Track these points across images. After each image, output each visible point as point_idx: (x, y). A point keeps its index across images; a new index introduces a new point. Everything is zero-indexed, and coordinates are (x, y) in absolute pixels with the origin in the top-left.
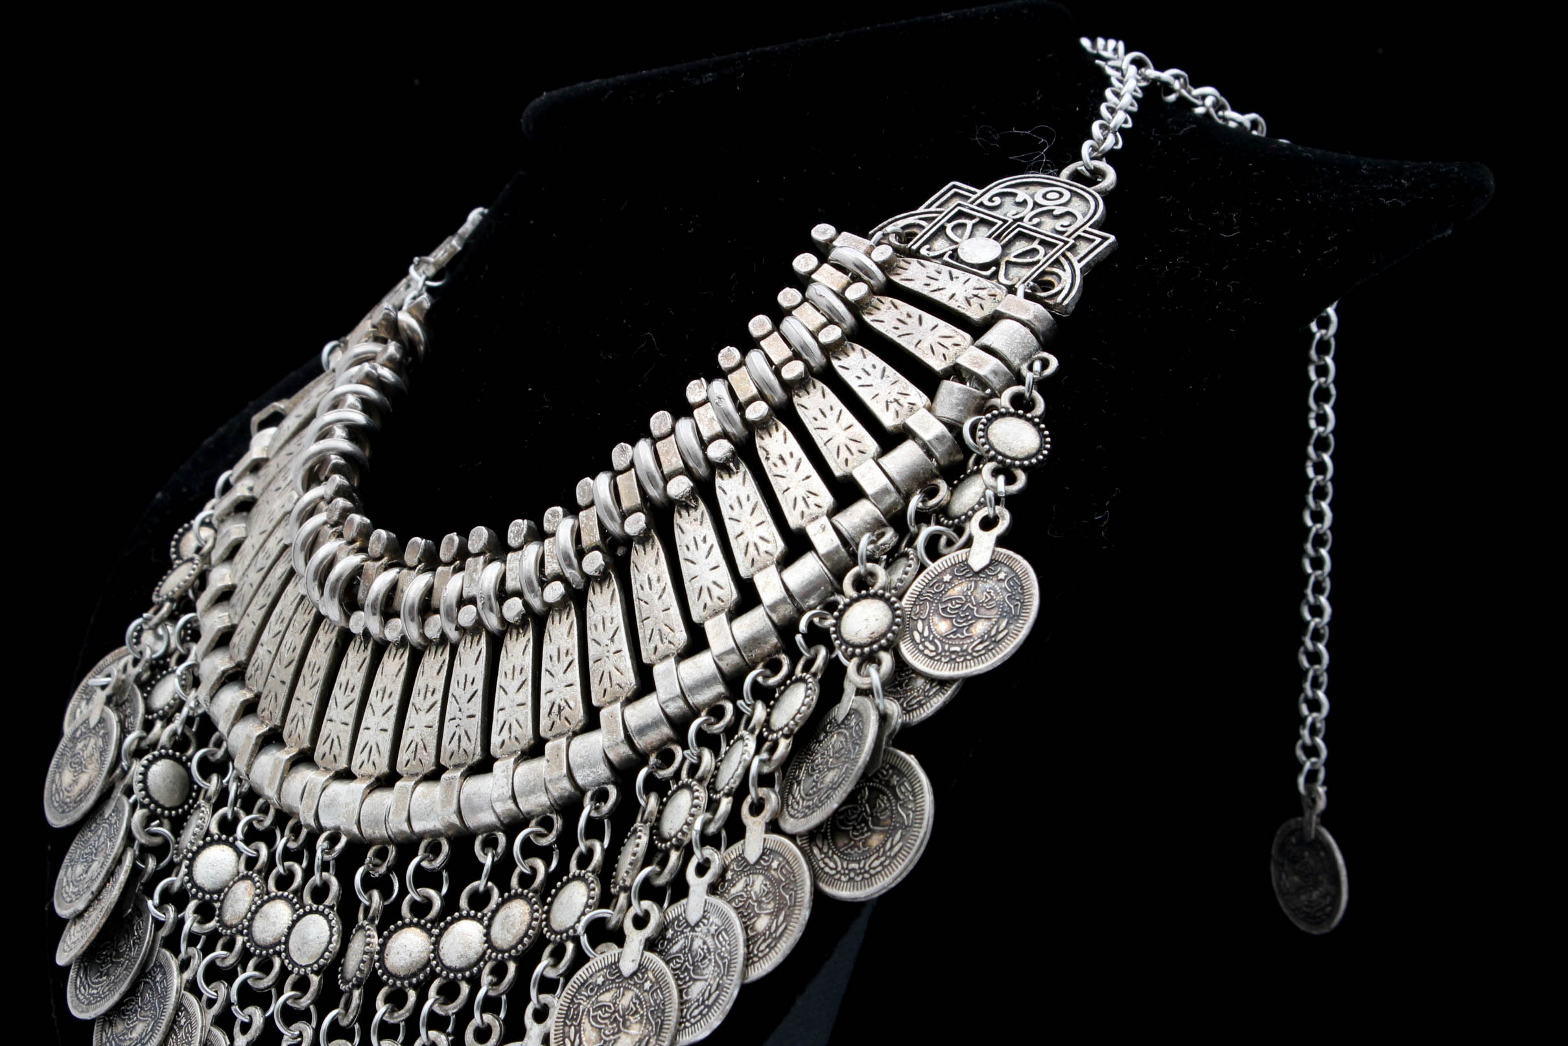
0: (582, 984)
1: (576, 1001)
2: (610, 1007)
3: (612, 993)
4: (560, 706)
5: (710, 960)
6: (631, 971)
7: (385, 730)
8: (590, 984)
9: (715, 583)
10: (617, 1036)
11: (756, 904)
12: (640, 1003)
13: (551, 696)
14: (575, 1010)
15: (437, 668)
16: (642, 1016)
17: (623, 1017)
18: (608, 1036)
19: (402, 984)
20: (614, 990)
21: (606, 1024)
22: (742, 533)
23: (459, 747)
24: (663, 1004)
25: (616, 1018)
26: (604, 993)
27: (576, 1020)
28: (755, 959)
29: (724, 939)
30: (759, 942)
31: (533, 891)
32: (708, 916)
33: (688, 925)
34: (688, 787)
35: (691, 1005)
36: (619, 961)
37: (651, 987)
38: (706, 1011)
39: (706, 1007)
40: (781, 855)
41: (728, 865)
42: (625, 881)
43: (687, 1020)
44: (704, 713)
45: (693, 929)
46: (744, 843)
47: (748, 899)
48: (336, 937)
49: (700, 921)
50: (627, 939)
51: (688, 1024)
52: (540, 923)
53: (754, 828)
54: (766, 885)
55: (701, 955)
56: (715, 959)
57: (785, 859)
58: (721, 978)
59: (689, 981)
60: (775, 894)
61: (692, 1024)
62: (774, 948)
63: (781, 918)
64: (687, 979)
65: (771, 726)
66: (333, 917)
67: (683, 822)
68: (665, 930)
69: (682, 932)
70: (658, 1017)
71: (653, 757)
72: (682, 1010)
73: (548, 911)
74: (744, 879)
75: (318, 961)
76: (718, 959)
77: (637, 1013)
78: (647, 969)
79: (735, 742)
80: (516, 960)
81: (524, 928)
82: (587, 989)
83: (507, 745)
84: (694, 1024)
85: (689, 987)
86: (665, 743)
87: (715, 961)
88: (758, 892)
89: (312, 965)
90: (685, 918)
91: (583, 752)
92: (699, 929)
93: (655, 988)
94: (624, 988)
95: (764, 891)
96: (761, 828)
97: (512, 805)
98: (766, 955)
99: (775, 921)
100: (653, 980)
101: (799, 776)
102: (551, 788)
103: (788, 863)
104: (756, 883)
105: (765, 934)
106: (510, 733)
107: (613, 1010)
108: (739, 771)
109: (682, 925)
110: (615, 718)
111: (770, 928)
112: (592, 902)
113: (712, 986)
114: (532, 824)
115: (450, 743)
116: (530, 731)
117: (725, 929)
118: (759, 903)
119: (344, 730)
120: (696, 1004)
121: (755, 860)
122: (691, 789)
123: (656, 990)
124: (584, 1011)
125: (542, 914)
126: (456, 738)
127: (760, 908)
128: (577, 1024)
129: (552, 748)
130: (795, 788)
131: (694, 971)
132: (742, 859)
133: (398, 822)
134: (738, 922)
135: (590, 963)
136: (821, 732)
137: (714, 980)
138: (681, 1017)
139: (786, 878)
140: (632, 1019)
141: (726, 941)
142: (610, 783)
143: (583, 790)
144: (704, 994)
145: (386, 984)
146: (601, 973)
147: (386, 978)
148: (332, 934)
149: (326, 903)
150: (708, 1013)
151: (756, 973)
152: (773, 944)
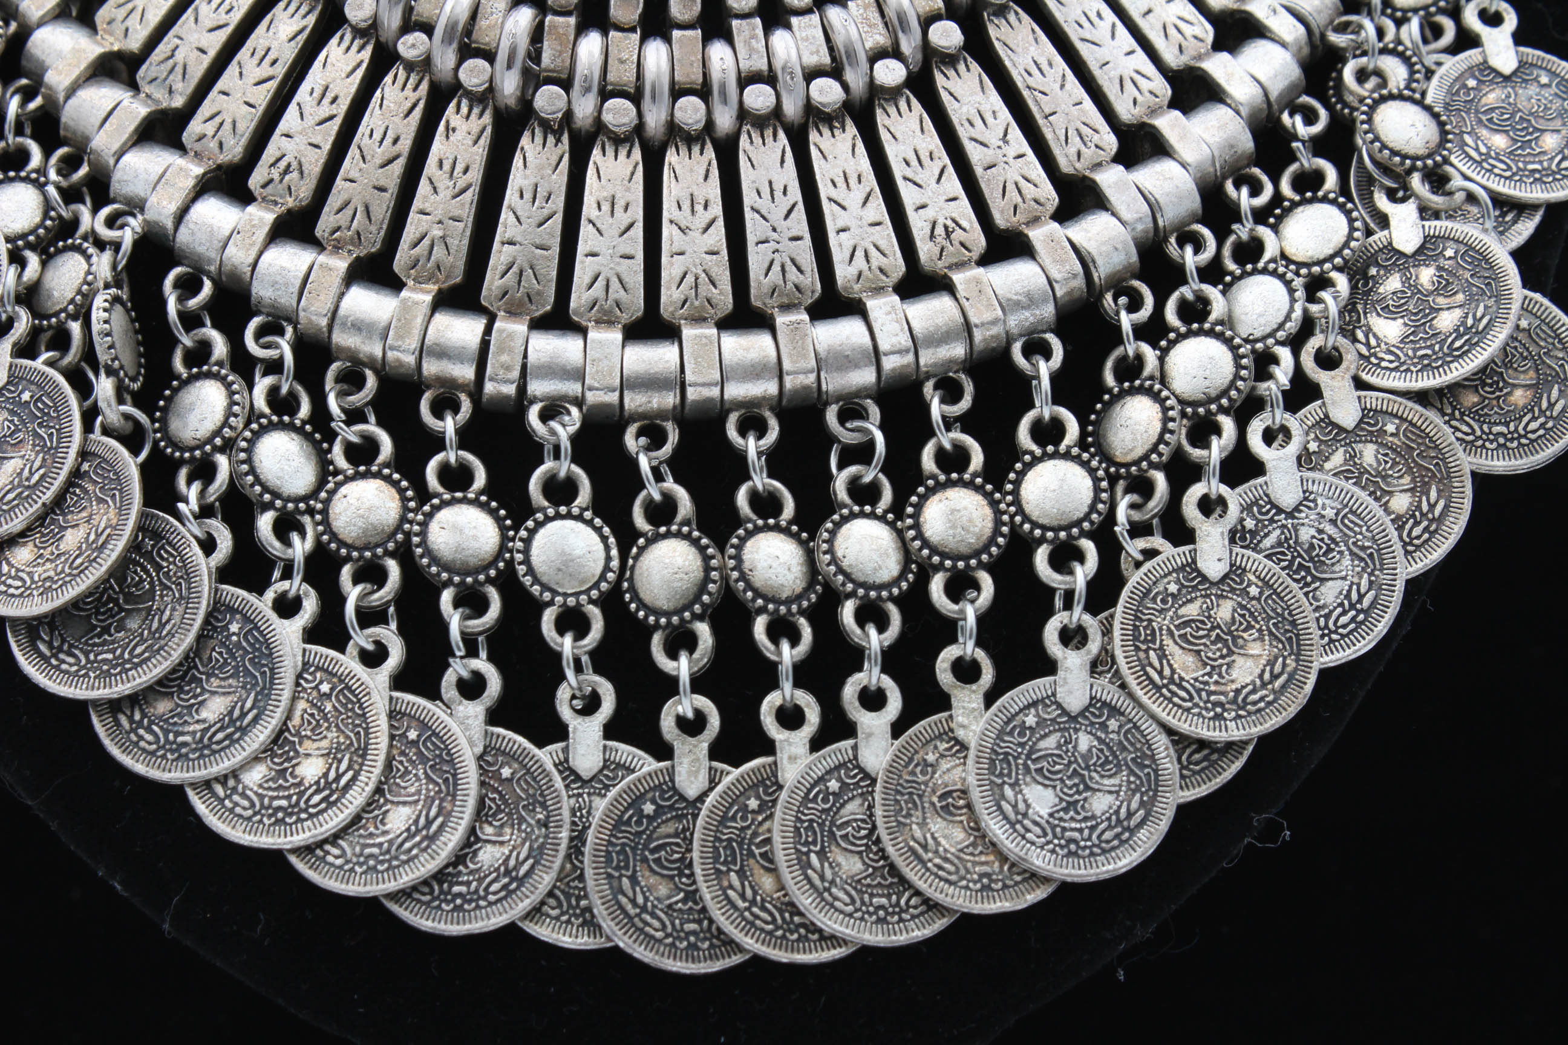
0: (1146, 595)
1: (1143, 617)
2: (1203, 622)
3: (1198, 603)
4: (946, 227)
5: (1341, 553)
6: (1222, 574)
7: (630, 257)
8: (1157, 594)
9: (1138, 72)
10: (1228, 660)
11: (1379, 480)
12: (1251, 614)
13: (929, 213)
14: (1145, 628)
15: (703, 172)
16: (1260, 631)
17: (1230, 633)
18: (1215, 660)
19: (789, 610)
20: (1200, 600)
21: (1205, 645)
22: (1149, 11)
23: (785, 282)
24: (1290, 614)
25: (1218, 635)
26: (1184, 604)
27: (1153, 641)
28: (1410, 548)
29: (1356, 524)
30: (1408, 527)
31: (975, 475)
32: (1312, 497)
33: (1280, 511)
34: (1211, 333)
35: (1331, 612)
36: (1194, 561)
37: (1261, 593)
38: (1361, 617)
39: (1359, 612)
40: (1396, 416)
41: (1307, 434)
42: (1160, 455)
43: (1331, 632)
44: (1173, 240)
45: (1290, 515)
46: (1324, 404)
47: (1361, 474)
48: (614, 552)
49: (1301, 504)
50: (1198, 532)
51: (1334, 636)
52: (1012, 517)
53: (1336, 384)
54: (1386, 455)
55: (1321, 548)
56: (1349, 549)
57: (1406, 420)
58: (1371, 574)
59: (1313, 582)
60: (1407, 464)
61: (1343, 636)
62: (1436, 531)
63: (1433, 494)
64: (1309, 579)
65: (1294, 258)
66: (598, 521)
67: (1231, 377)
68: (1242, 520)
69: (1272, 521)
70: (1287, 631)
71: (1109, 297)
72: (1318, 619)
73: (1017, 502)
74: (1341, 450)
75: (596, 585)
76: (1355, 550)
77: (1249, 627)
78: (1244, 570)
79: (1237, 279)
80: (990, 568)
81: (989, 525)
82: (1154, 600)
83: (868, 279)
84: (1347, 635)
85: (1316, 589)
86: (1125, 280)
87: (1352, 553)
88: (1375, 465)
89: (587, 592)
90: (1270, 502)
91: (1018, 288)
92: (1303, 515)
93: (1267, 593)
94: (1218, 597)
95: (1386, 462)
96: (1349, 384)
97: (910, 358)
98: (1426, 541)
99: (1424, 498)
100: (1260, 584)
101: (1359, 321)
102: (978, 336)
103: (1414, 425)
104: (1365, 454)
105: (1413, 516)
106: (868, 261)
107: (1209, 626)
108: (1298, 313)
109: (1268, 512)
110: (1058, 243)
111: (1419, 507)
112: (1104, 484)
113: (1359, 585)
114: (928, 388)
115: (766, 275)
116: (901, 262)
117: (1351, 512)
118: (1384, 478)
119: (542, 256)
120: (1339, 610)
121: (1353, 425)
122: (1220, 336)
123: (1270, 596)
124: (1161, 629)
125: (1008, 505)
126: (777, 268)
127: (1388, 484)
128: (1157, 646)
129: (968, 282)
130: (1360, 335)
131: (1316, 568)
132: (1328, 425)
133: (704, 385)
134: (1370, 500)
135: (1148, 565)
136: (1368, 267)
137: (1361, 578)
138: (1320, 628)
139: (1419, 444)
140: (1245, 635)
141: (1360, 527)
142: (1052, 331)
143: (1009, 341)
144: (1348, 596)
145: (762, 610)
146: (1170, 578)
147: (760, 602)
148: (607, 548)
149: (576, 503)
150: (1366, 619)
151: (1420, 565)
152: (1433, 527)
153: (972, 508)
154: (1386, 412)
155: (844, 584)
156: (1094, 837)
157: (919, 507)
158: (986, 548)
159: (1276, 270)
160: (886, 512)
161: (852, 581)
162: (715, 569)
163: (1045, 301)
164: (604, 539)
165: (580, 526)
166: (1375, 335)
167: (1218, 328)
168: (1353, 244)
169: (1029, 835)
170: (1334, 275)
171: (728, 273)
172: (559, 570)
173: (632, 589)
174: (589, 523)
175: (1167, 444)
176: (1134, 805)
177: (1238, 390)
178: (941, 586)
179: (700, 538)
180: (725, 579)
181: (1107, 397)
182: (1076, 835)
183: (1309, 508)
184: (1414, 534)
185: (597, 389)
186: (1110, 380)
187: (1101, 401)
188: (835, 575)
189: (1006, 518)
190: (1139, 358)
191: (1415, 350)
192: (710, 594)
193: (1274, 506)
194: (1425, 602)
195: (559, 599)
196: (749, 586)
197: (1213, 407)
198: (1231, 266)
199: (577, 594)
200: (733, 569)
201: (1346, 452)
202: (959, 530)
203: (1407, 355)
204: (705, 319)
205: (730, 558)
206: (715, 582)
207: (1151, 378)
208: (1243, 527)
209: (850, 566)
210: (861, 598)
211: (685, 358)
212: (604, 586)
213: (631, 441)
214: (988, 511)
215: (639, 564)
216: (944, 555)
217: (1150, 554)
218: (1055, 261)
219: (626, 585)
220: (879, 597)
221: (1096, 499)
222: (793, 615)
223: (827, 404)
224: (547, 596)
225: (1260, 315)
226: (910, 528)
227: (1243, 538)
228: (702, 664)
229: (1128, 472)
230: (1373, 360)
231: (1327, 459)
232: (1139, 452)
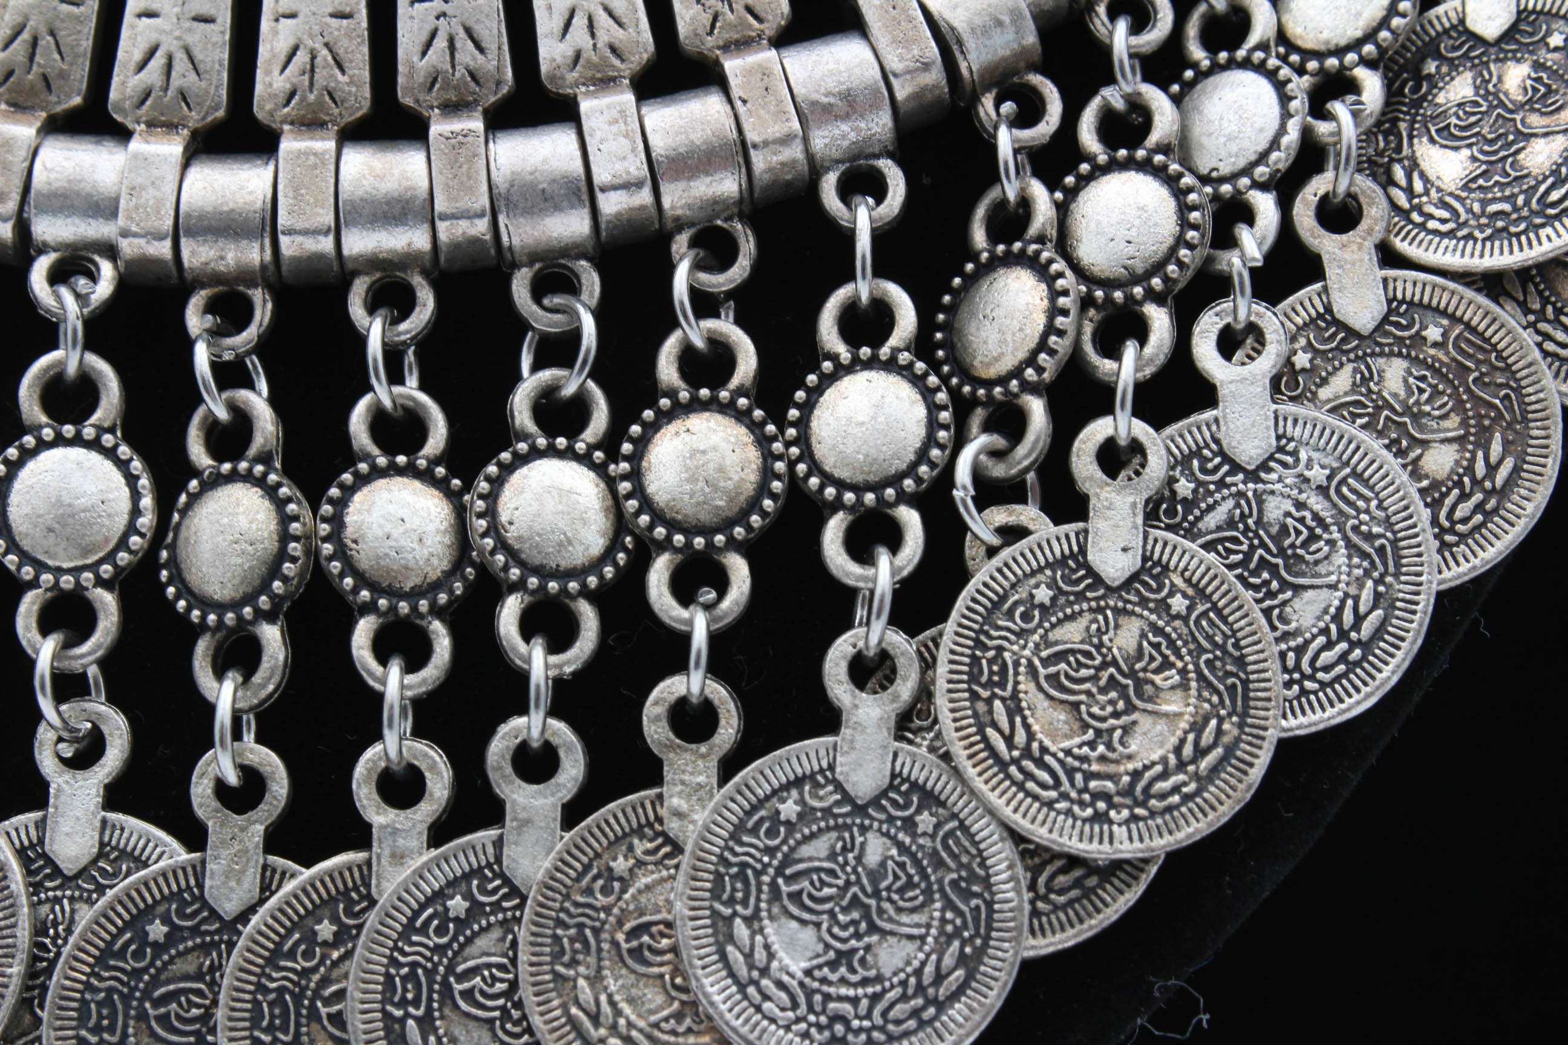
0: (996, 605)
1: (989, 643)
2: (1088, 655)
3: (1083, 621)
5: (1331, 543)
6: (1127, 574)
7: (208, 20)
8: (1016, 604)
10: (1125, 719)
11: (1407, 420)
12: (1171, 643)
14: (990, 662)
16: (1183, 672)
17: (1132, 674)
18: (1103, 719)
19: (414, 608)
20: (1088, 616)
21: (1089, 693)
23: (453, 67)
24: (1236, 645)
25: (1111, 676)
26: (1060, 622)
27: (1002, 685)
28: (1449, 538)
29: (1360, 496)
30: (1449, 501)
31: (740, 392)
32: (1291, 446)
33: (1236, 467)
34: (1146, 167)
35: (1307, 643)
36: (1083, 550)
37: (1190, 609)
38: (1357, 653)
39: (1353, 645)
40: (1444, 313)
41: (1293, 339)
42: (1040, 370)
43: (1304, 676)
44: (1101, 10)
45: (1253, 476)
46: (1325, 289)
47: (1378, 409)
48: (147, 502)
49: (1271, 457)
50: (1093, 502)
51: (1309, 685)
52: (792, 465)
53: (1348, 256)
54: (1423, 378)
55: (1298, 533)
56: (1346, 538)
57: (1460, 320)
58: (1379, 582)
59: (1281, 591)
60: (1455, 395)
61: (1323, 685)
62: (1495, 511)
63: (1496, 448)
64: (1275, 585)
65: (1300, 43)
66: (124, 451)
67: (1170, 241)
68: (1171, 481)
69: (1221, 484)
70: (1229, 674)
71: (988, 102)
72: (1283, 655)
73: (804, 440)
74: (1349, 368)
75: (110, 558)
76: (1355, 539)
77: (1166, 665)
78: (1166, 568)
79: (1202, 75)
80: (749, 550)
81: (752, 476)
82: (1010, 614)
83: (590, 64)
84: (1330, 684)
85: (1284, 603)
86: (1016, 72)
87: (1349, 544)
88: (1402, 394)
89: (94, 567)
90: (1221, 453)
91: (831, 85)
92: (1274, 476)
93: (1200, 608)
94: (1116, 611)
95: (1421, 391)
96: (1368, 257)
97: (645, 196)
98: (1477, 528)
99: (1480, 454)
100: (1190, 591)
101: (1399, 149)
102: (760, 162)
103: (1473, 330)
104: (1388, 375)
105: (1459, 484)
106: (593, 35)
107: (1099, 660)
108: (1292, 136)
109: (1217, 468)
110: (905, 10)
111: (1470, 470)
112: (945, 416)
113: (1356, 599)
114: (680, 243)
115: (424, 54)
116: (647, 36)
117: (1354, 474)
118: (1416, 417)
119: (70, 16)
120: (1321, 640)
121: (1371, 326)
122: (1159, 173)
123: (1205, 614)
124: (1017, 664)
125: (788, 444)
126: (440, 43)
127: (1422, 428)
128: (1007, 694)
129: (748, 72)
130: (1399, 173)
131: (1287, 568)
132: (1329, 324)
133: (305, 232)
134: (1389, 456)
135: (1006, 553)
136: (1423, 60)
137: (1361, 587)
138: (1285, 669)
139: (1478, 362)
140: (1157, 679)
141: (1367, 500)
142: (891, 155)
143: (815, 170)
144: (1337, 618)
145: (369, 608)
146: (1040, 577)
147: (365, 594)
148: (136, 496)
149: (94, 419)
150: (1364, 658)
151: (1465, 567)
152: (1492, 503)
153: (725, 448)
154: (1429, 307)
155: (506, 568)
156: (877, 1013)
157: (642, 444)
158: (742, 517)
159: (1263, 62)
160: (592, 448)
161: (522, 564)
162: (296, 539)
163: (874, 107)
164: (131, 480)
165: (94, 458)
166: (1423, 176)
167: (1159, 158)
168: (1396, 22)
169: (767, 1006)
170: (1361, 73)
171: (365, 50)
172: (50, 530)
173: (173, 562)
174: (110, 453)
175: (1052, 352)
176: (948, 961)
177: (1180, 264)
178: (665, 577)
179: (279, 485)
180: (312, 553)
181: (970, 267)
182: (847, 1008)
183: (1285, 465)
184: (1458, 514)
185: (135, 235)
186: (979, 237)
187: (961, 273)
188: (493, 552)
189: (780, 466)
190: (1025, 203)
191: (1484, 203)
192: (285, 580)
193: (1226, 459)
194: (1476, 622)
195: (47, 578)
196: (350, 567)
197: (1138, 291)
198: (1197, 53)
199: (76, 571)
200: (325, 540)
201: (1356, 370)
202: (701, 484)
203: (1470, 211)
204: (322, 125)
205: (325, 520)
206: (294, 560)
207: (1041, 239)
208: (1174, 493)
209: (520, 538)
210: (533, 593)
211: (280, 187)
212: (123, 557)
213: (195, 320)
214: (753, 455)
215: (186, 522)
216: (673, 526)
217: (1012, 534)
218: (896, 41)
219: (164, 554)
220: (564, 591)
221: (930, 440)
222: (422, 616)
223: (515, 266)
224: (28, 572)
225: (1230, 138)
226: (625, 477)
227: (1171, 512)
228: (263, 694)
229: (989, 395)
230: (1416, 217)
231: (1324, 382)
232: (1008, 363)
